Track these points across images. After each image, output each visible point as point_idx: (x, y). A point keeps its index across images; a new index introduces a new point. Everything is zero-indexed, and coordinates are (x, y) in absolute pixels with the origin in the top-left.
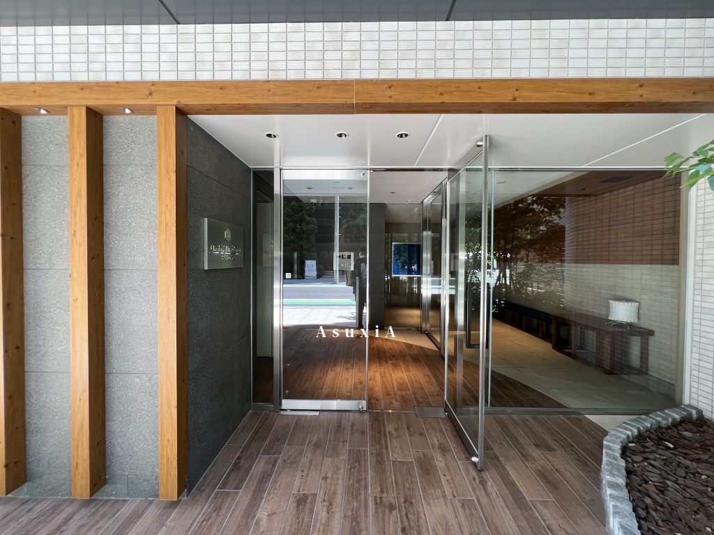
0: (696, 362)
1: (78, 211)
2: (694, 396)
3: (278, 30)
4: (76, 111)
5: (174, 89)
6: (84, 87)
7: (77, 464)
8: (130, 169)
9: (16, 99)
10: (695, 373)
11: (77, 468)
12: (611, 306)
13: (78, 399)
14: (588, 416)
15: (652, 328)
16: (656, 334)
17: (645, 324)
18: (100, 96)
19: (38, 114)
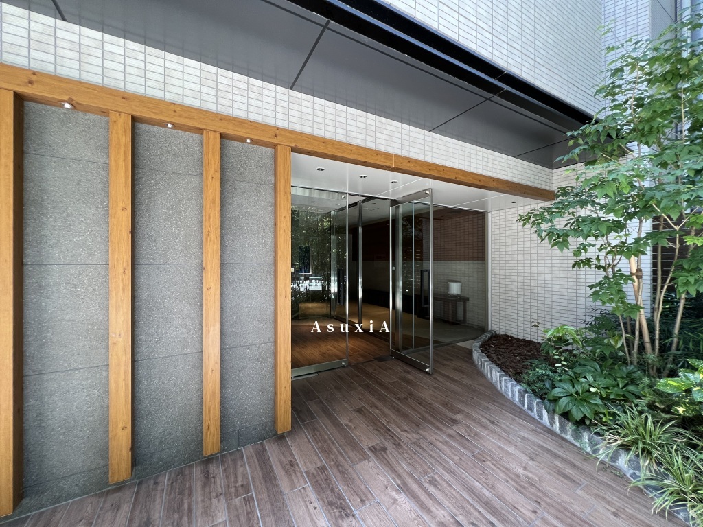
0: (493, 308)
1: (212, 216)
2: (493, 325)
3: (352, 112)
4: (211, 135)
5: (293, 136)
6: (222, 118)
7: (209, 426)
8: (242, 184)
9: (156, 113)
10: (493, 314)
11: (208, 429)
12: (450, 286)
13: (210, 371)
14: (458, 344)
15: (467, 296)
16: (470, 299)
17: (466, 295)
18: (236, 129)
19: (166, 126)
